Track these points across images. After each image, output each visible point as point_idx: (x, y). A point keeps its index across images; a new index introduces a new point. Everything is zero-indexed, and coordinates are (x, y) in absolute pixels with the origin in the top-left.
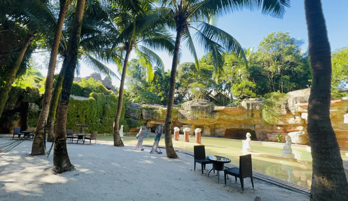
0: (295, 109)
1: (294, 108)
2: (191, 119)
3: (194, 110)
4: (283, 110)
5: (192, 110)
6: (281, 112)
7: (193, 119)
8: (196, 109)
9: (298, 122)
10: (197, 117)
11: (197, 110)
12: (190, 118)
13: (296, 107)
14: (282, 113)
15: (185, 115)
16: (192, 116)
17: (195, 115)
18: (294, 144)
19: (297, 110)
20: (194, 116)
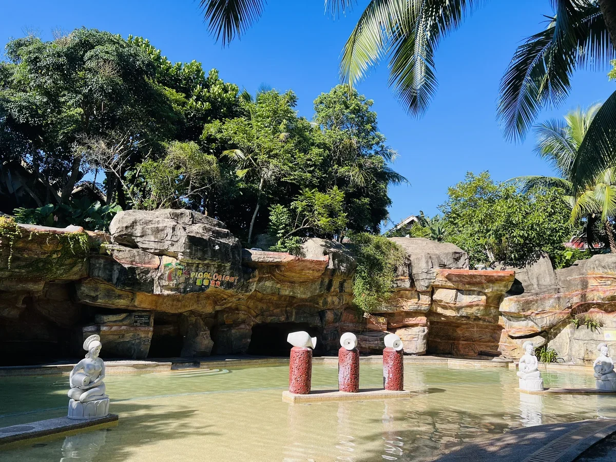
0: (430, 279)
1: (428, 277)
2: (177, 289)
3: (199, 254)
4: (402, 278)
5: (191, 253)
6: (398, 282)
7: (185, 288)
8: (204, 252)
9: (424, 306)
10: (198, 283)
11: (210, 254)
12: (173, 283)
13: (435, 274)
14: (399, 285)
15: (147, 271)
16: (182, 279)
17: (192, 275)
18: (410, 354)
19: (433, 281)
20: (189, 278)
